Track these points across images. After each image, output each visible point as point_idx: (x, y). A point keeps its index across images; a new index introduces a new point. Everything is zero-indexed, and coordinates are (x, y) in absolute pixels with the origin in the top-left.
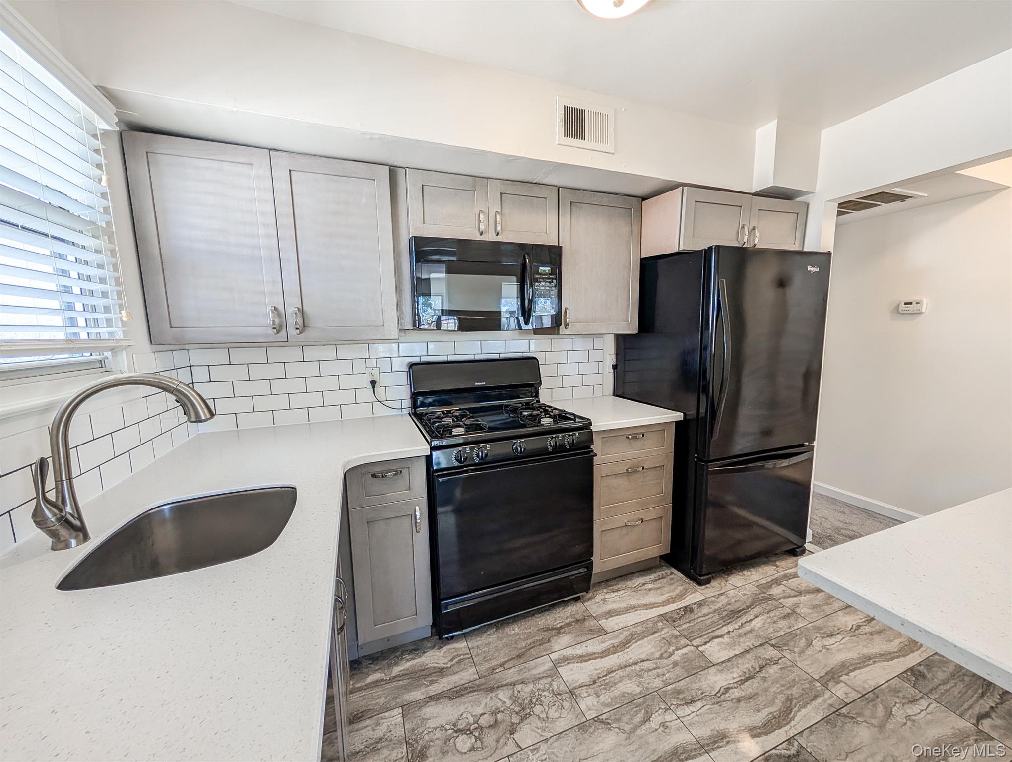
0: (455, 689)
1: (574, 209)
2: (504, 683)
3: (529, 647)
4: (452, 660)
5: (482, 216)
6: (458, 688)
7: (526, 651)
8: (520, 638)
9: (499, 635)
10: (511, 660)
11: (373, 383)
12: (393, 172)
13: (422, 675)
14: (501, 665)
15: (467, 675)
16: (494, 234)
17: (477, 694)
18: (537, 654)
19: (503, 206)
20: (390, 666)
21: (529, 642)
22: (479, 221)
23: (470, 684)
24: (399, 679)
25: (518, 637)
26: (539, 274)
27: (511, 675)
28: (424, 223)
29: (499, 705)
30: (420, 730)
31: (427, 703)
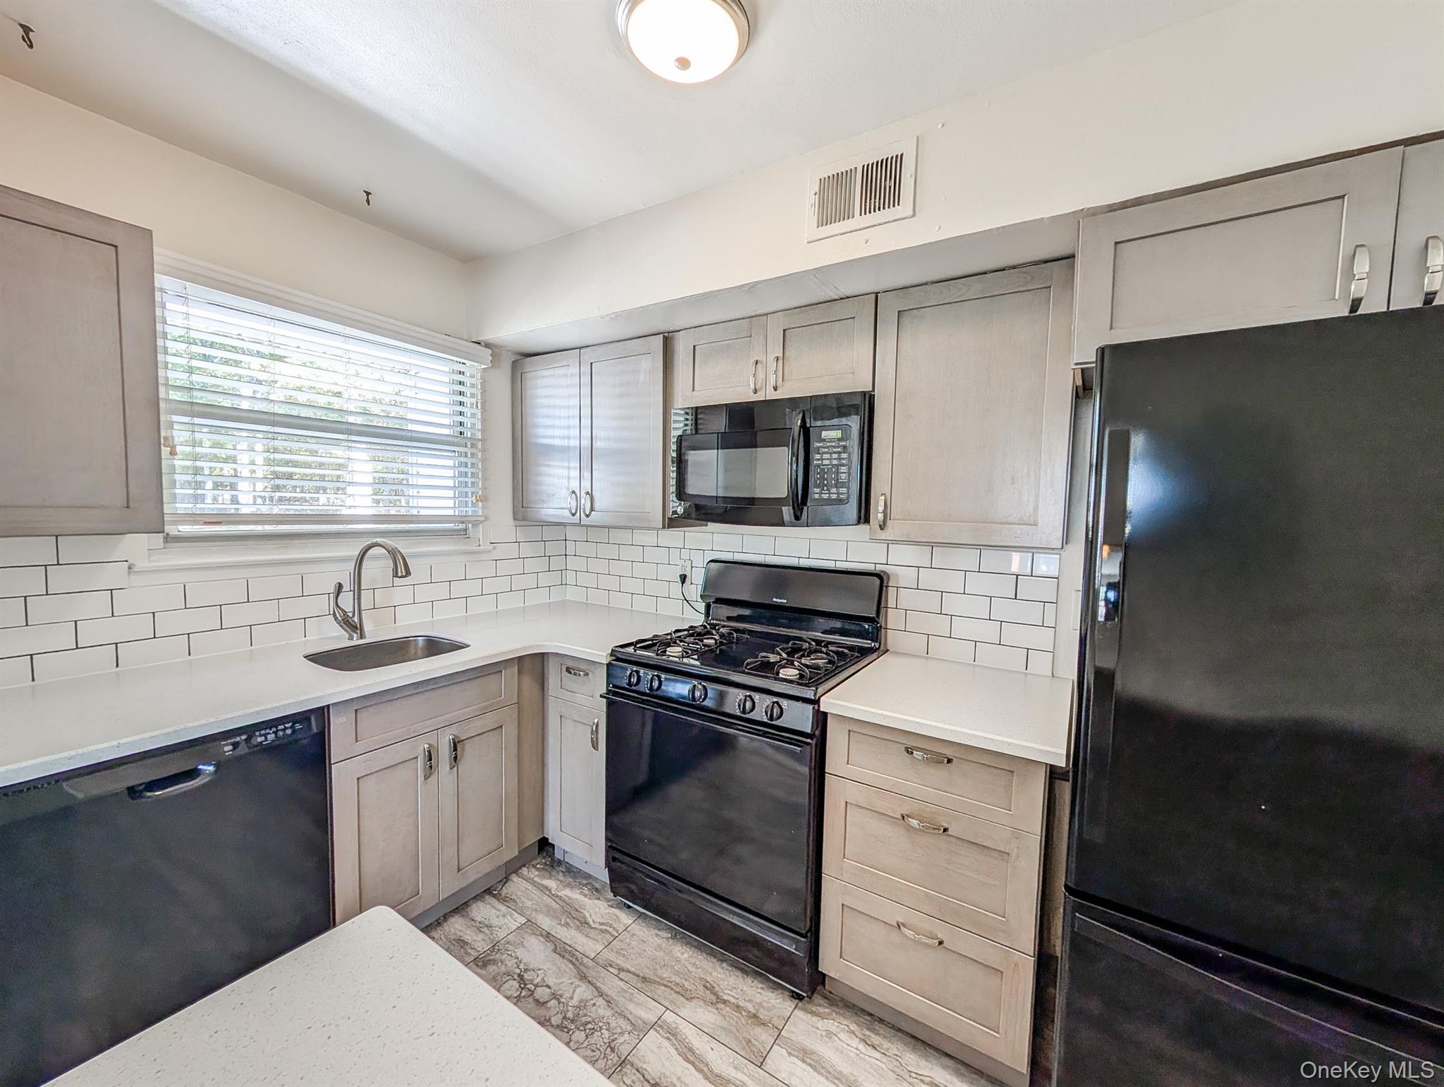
0: (567, 947)
2: (599, 984)
3: (666, 983)
4: (603, 924)
6: (570, 949)
7: (655, 982)
8: (672, 967)
9: (664, 944)
10: (634, 974)
12: (668, 342)
13: (570, 913)
14: (621, 969)
15: (588, 945)
16: (773, 389)
17: (570, 968)
18: (659, 996)
19: (787, 347)
20: (569, 885)
21: (674, 978)
23: (580, 956)
24: (557, 900)
25: (673, 964)
27: (611, 985)
29: (567, 995)
30: (511, 948)
31: (542, 936)
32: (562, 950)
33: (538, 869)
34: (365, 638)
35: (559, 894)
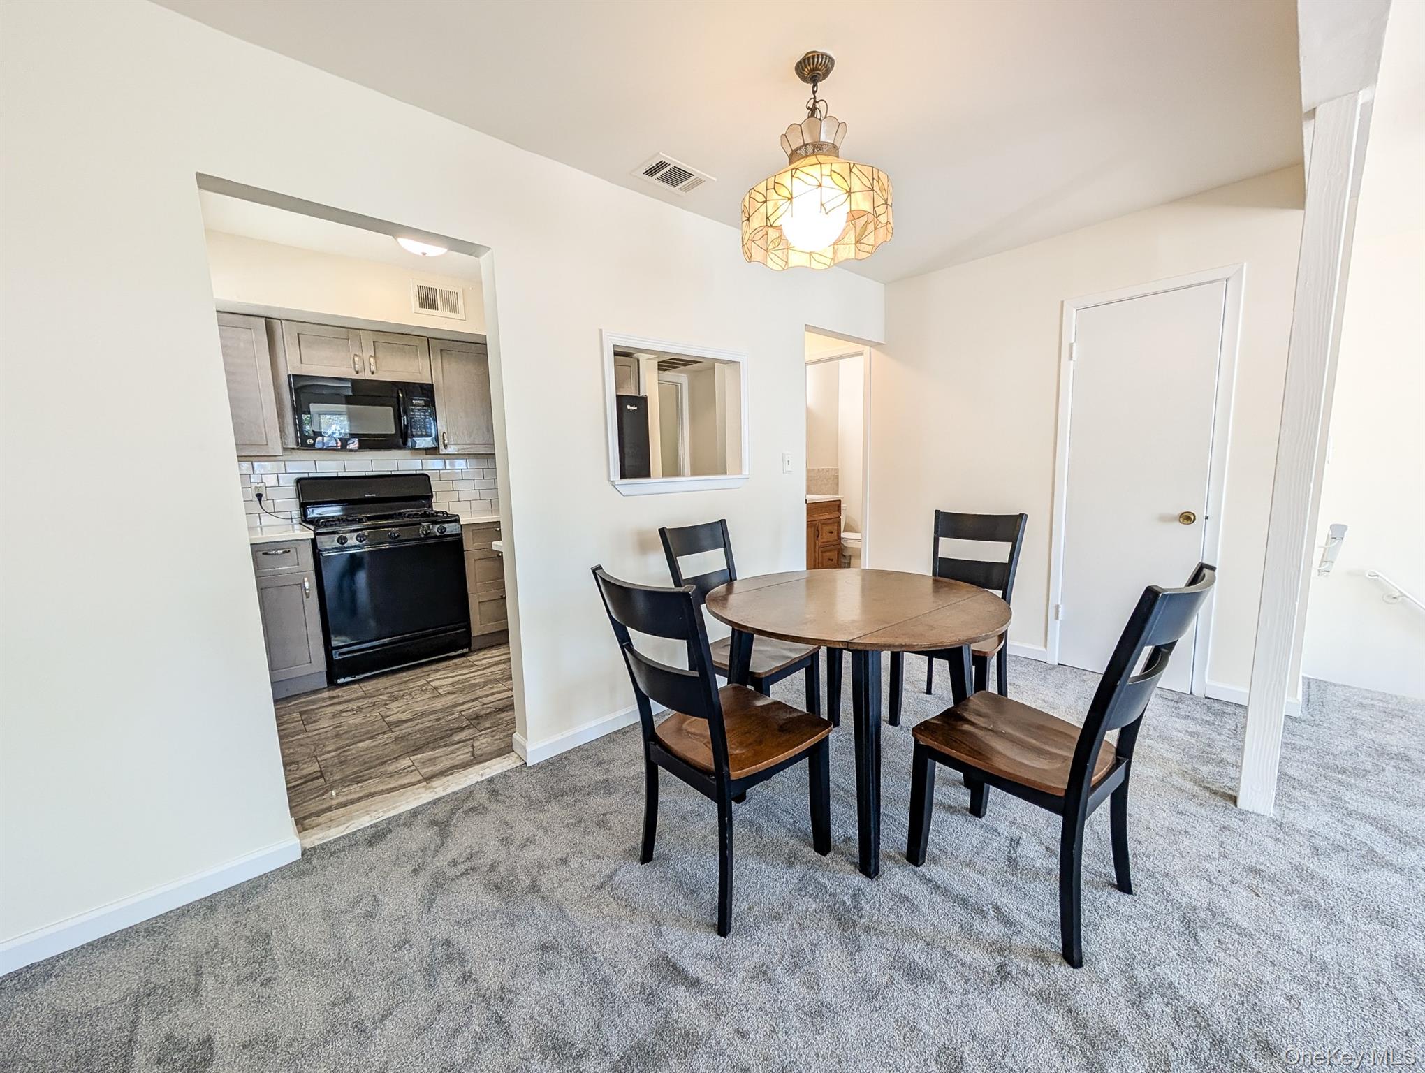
1: (444, 353)
5: (356, 359)
11: (259, 496)
12: (269, 322)
16: (370, 373)
19: (377, 350)
22: (354, 363)
26: (413, 405)
28: (301, 363)
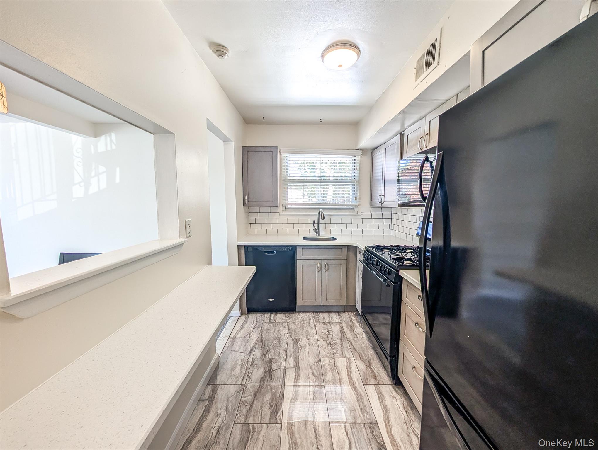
0: (344, 332)
2: (343, 343)
3: (359, 353)
7: (357, 351)
8: (365, 352)
10: (353, 347)
12: (402, 135)
13: (352, 327)
14: (351, 344)
15: (349, 335)
16: (425, 147)
18: (355, 354)
21: (363, 354)
23: (345, 335)
24: (351, 322)
27: (346, 345)
29: (334, 340)
30: (332, 324)
31: (341, 327)
32: (342, 331)
33: (354, 314)
34: (320, 235)
35: (353, 321)
